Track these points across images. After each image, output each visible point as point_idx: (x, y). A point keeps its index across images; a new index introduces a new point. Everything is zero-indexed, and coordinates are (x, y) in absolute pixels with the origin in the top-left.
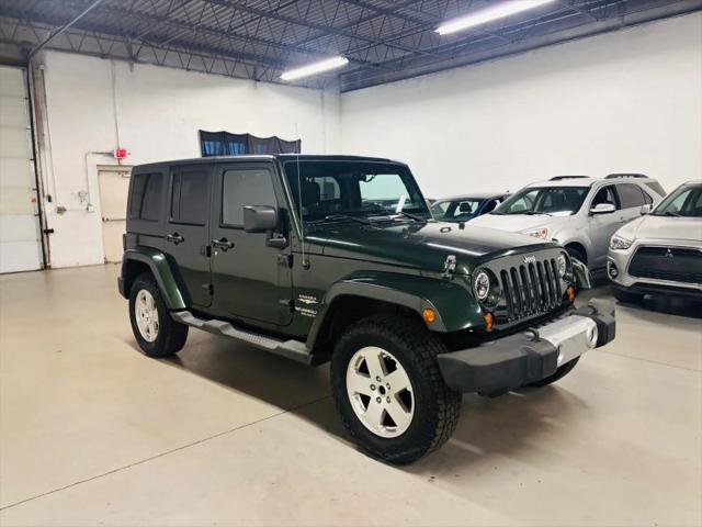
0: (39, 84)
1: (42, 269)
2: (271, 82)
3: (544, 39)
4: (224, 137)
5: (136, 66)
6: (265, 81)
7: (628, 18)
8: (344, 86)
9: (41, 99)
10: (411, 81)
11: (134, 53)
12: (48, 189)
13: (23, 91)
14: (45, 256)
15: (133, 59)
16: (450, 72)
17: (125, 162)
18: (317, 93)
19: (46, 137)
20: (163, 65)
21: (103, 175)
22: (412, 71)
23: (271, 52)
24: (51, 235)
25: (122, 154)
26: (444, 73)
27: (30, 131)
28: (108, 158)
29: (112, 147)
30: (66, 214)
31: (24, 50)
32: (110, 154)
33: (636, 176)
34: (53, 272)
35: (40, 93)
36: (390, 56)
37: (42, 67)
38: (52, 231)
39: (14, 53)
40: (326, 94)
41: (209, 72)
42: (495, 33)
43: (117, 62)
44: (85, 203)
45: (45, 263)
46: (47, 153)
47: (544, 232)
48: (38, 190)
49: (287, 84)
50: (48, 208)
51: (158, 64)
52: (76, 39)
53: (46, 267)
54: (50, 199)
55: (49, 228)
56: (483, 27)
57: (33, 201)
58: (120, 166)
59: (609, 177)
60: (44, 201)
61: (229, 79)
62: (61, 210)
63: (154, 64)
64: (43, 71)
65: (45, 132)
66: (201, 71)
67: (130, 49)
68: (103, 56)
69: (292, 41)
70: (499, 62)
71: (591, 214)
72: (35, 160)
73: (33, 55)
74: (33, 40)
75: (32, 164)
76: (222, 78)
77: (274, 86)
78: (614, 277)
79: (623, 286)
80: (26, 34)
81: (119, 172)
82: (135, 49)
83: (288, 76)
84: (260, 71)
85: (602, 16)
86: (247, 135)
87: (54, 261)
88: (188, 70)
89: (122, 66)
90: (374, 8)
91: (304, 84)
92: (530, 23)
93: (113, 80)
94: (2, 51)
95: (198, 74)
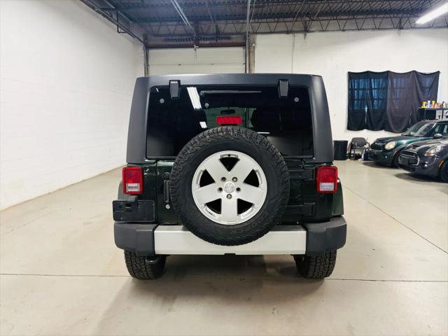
2: (414, 27)
4: (367, 75)
5: (308, 34)
6: (408, 28)
9: (252, 63)
11: (308, 27)
13: (242, 60)
15: (306, 30)
20: (325, 31)
37: (254, 45)
39: (240, 39)
41: (360, 30)
43: (296, 35)
51: (322, 31)
52: (272, 25)
61: (376, 32)
63: (320, 31)
64: (254, 47)
66: (353, 30)
67: (305, 25)
68: (287, 32)
76: (370, 32)
77: (417, 30)
82: (308, 24)
84: (404, 21)
86: (388, 72)
88: (343, 30)
89: (301, 36)
91: (431, 26)
93: (294, 46)
94: (235, 39)
95: (351, 33)
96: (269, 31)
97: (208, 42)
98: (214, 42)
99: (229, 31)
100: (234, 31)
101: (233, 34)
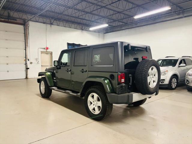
0: (28, 30)
1: (25, 79)
2: (86, 30)
3: (162, 20)
4: (73, 45)
5: (52, 26)
6: (84, 30)
7: (185, 15)
8: (105, 32)
9: (28, 34)
10: (123, 31)
11: (52, 22)
12: (28, 57)
13: (23, 32)
14: (27, 75)
15: (51, 24)
16: (135, 28)
17: (48, 51)
18: (98, 34)
19: (29, 44)
21: (42, 54)
22: (124, 28)
23: (87, 22)
24: (28, 69)
25: (47, 48)
26: (133, 29)
27: (24, 42)
28: (44, 49)
29: (45, 47)
30: (32, 64)
31: (24, 21)
32: (45, 49)
33: (189, 57)
34: (28, 79)
35: (27, 32)
36: (119, 24)
37: (28, 25)
38: (29, 68)
39: (21, 22)
40: (100, 34)
41: (70, 28)
42: (149, 18)
43: (47, 24)
44: (37, 61)
45: (27, 77)
46: (29, 48)
47: (167, 71)
48: (26, 57)
49: (90, 31)
50: (28, 62)
51: (58, 25)
52: (37, 19)
53: (27, 78)
54: (29, 60)
55: (28, 68)
56: (146, 17)
57: (24, 60)
58: (47, 52)
59: (183, 57)
60: (27, 60)
61: (75, 30)
62: (31, 63)
63: (57, 25)
64: (28, 26)
65: (28, 42)
66: (68, 27)
67: (51, 21)
68: (44, 23)
69: (93, 20)
70: (148, 26)
71: (179, 67)
72: (25, 49)
73: (27, 22)
74: (26, 18)
75: (25, 50)
76: (73, 29)
77: (87, 31)
78: (188, 84)
79: (191, 86)
80: (25, 17)
81: (46, 53)
82: (52, 21)
83: (91, 29)
84: (83, 28)
85: (179, 14)
86: (80, 44)
87: (29, 76)
88: (65, 27)
89: (49, 26)
90: (117, 11)
91: (95, 31)
92: (158, 16)
93: (46, 29)
94: (18, 21)
95: (67, 28)
96: (35, 20)
97: (3, 20)
98: (7, 20)
99: (16, 17)
100: (18, 17)
101: (17, 18)
